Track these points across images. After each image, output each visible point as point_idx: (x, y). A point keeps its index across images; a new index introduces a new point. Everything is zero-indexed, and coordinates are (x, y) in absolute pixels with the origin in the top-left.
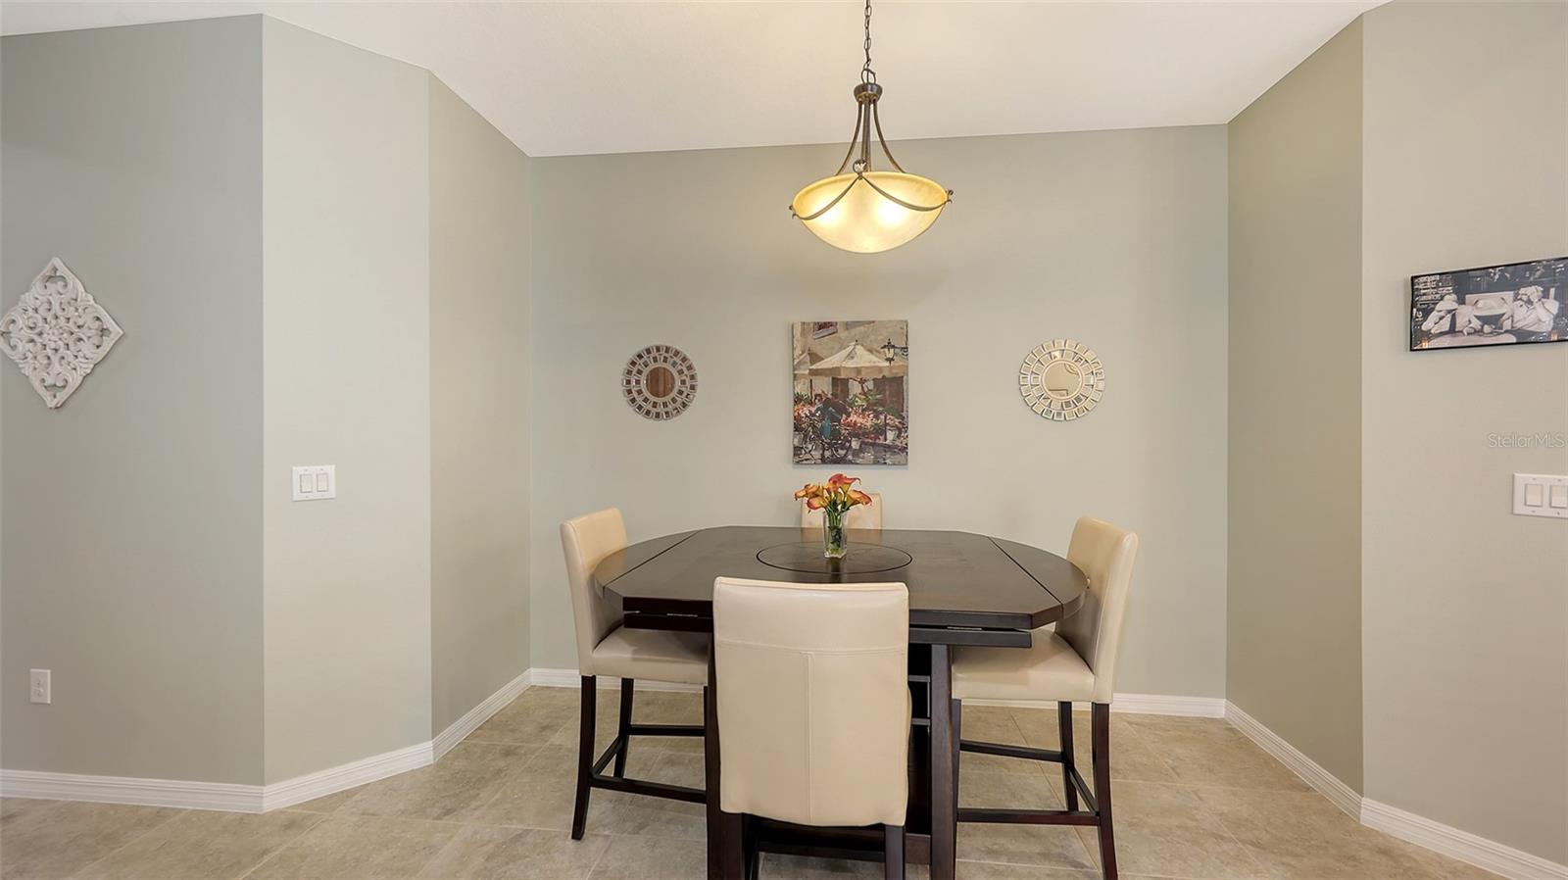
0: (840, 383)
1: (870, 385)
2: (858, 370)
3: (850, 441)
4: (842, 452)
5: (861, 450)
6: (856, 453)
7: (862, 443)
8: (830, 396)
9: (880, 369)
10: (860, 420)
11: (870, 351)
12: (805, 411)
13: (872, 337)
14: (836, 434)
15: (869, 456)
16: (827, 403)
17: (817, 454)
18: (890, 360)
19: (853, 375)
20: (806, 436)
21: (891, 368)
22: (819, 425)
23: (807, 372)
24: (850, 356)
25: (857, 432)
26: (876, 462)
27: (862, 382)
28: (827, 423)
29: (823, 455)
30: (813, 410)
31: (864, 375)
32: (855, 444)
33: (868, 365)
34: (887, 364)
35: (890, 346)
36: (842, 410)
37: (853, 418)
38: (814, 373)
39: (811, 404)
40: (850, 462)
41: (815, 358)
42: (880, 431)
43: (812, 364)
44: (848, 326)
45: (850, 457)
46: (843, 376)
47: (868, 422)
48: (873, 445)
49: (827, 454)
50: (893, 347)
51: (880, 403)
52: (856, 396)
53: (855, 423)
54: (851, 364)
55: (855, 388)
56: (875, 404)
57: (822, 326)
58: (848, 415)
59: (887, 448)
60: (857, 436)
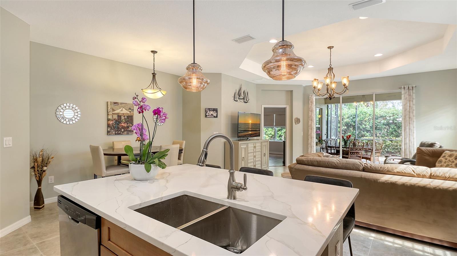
0: (119, 117)
1: (126, 117)
2: (123, 114)
3: (121, 130)
4: (120, 132)
5: (124, 131)
6: (123, 132)
7: (124, 130)
8: (117, 119)
9: (128, 114)
10: (124, 125)
11: (126, 110)
12: (111, 123)
13: (126, 107)
14: (118, 128)
15: (126, 133)
16: (116, 121)
17: (114, 133)
18: (130, 112)
19: (122, 115)
20: (111, 129)
21: (130, 114)
22: (114, 126)
23: (112, 113)
24: (122, 110)
25: (123, 127)
26: (127, 134)
27: (124, 116)
28: (116, 125)
29: (115, 133)
30: (113, 122)
31: (125, 115)
32: (123, 130)
33: (125, 113)
34: (130, 113)
35: (130, 109)
36: (120, 122)
37: (122, 124)
38: (113, 114)
39: (113, 121)
40: (122, 134)
41: (113, 110)
42: (128, 127)
43: (113, 112)
44: (121, 103)
45: (121, 133)
46: (120, 115)
47: (125, 125)
48: (127, 130)
49: (116, 132)
50: (131, 109)
51: (128, 121)
52: (123, 119)
53: (123, 126)
54: (122, 112)
55: (123, 118)
56: (127, 121)
57: (115, 103)
58: (121, 124)
59: (130, 131)
60: (123, 128)
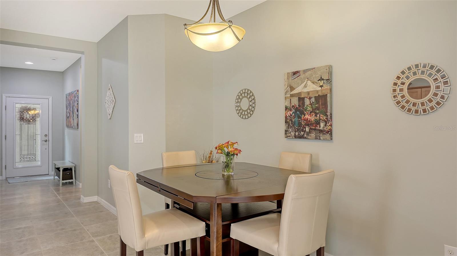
0: (301, 100)
1: (313, 100)
2: (308, 93)
3: (305, 128)
4: (302, 133)
5: (310, 132)
6: (308, 134)
7: (310, 129)
8: (297, 106)
9: (317, 91)
10: (309, 117)
11: (313, 83)
12: (289, 113)
13: (314, 76)
14: (300, 124)
15: (313, 135)
16: (297, 110)
17: (293, 134)
18: (321, 86)
19: (306, 96)
20: (289, 125)
21: (322, 90)
22: (293, 120)
23: (289, 95)
24: (305, 86)
25: (308, 123)
26: (316, 138)
27: (310, 98)
28: (296, 119)
29: (295, 134)
30: (291, 113)
31: (311, 95)
32: (307, 129)
33: (312, 90)
34: (320, 89)
35: (321, 79)
36: (302, 113)
37: (307, 116)
38: (292, 96)
39: (291, 110)
40: (306, 138)
41: (292, 88)
42: (318, 123)
43: (291, 92)
44: (305, 71)
45: (305, 136)
46: (302, 96)
47: (312, 118)
48: (315, 129)
49: (297, 134)
50: (323, 79)
51: (318, 108)
52: (307, 106)
53: (307, 119)
54: (306, 90)
55: (307, 102)
56: (315, 109)
57: (295, 73)
58: (305, 115)
59: (321, 131)
60: (308, 125)
